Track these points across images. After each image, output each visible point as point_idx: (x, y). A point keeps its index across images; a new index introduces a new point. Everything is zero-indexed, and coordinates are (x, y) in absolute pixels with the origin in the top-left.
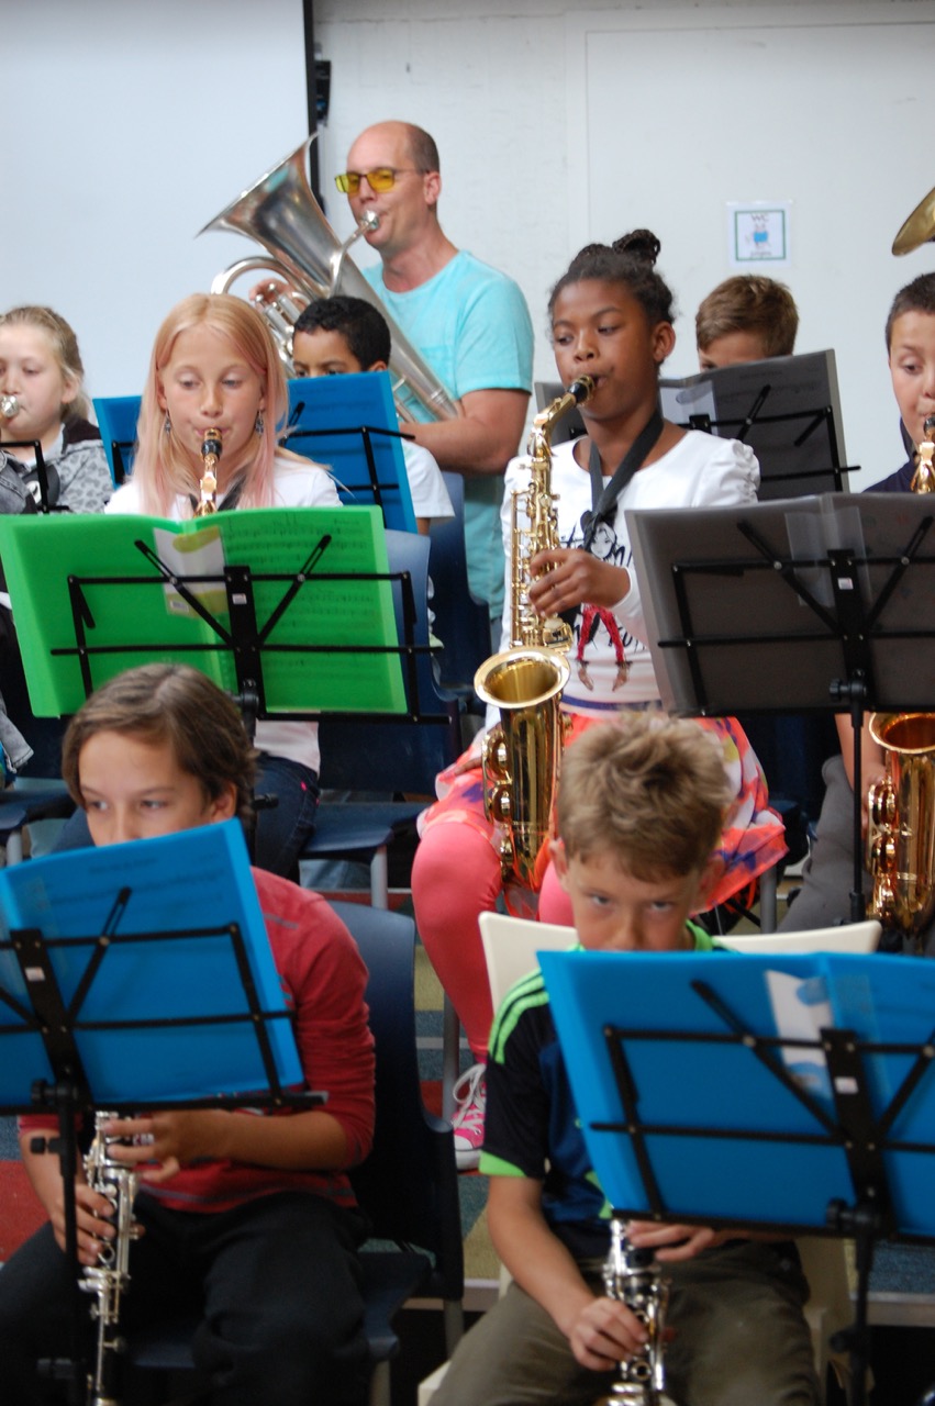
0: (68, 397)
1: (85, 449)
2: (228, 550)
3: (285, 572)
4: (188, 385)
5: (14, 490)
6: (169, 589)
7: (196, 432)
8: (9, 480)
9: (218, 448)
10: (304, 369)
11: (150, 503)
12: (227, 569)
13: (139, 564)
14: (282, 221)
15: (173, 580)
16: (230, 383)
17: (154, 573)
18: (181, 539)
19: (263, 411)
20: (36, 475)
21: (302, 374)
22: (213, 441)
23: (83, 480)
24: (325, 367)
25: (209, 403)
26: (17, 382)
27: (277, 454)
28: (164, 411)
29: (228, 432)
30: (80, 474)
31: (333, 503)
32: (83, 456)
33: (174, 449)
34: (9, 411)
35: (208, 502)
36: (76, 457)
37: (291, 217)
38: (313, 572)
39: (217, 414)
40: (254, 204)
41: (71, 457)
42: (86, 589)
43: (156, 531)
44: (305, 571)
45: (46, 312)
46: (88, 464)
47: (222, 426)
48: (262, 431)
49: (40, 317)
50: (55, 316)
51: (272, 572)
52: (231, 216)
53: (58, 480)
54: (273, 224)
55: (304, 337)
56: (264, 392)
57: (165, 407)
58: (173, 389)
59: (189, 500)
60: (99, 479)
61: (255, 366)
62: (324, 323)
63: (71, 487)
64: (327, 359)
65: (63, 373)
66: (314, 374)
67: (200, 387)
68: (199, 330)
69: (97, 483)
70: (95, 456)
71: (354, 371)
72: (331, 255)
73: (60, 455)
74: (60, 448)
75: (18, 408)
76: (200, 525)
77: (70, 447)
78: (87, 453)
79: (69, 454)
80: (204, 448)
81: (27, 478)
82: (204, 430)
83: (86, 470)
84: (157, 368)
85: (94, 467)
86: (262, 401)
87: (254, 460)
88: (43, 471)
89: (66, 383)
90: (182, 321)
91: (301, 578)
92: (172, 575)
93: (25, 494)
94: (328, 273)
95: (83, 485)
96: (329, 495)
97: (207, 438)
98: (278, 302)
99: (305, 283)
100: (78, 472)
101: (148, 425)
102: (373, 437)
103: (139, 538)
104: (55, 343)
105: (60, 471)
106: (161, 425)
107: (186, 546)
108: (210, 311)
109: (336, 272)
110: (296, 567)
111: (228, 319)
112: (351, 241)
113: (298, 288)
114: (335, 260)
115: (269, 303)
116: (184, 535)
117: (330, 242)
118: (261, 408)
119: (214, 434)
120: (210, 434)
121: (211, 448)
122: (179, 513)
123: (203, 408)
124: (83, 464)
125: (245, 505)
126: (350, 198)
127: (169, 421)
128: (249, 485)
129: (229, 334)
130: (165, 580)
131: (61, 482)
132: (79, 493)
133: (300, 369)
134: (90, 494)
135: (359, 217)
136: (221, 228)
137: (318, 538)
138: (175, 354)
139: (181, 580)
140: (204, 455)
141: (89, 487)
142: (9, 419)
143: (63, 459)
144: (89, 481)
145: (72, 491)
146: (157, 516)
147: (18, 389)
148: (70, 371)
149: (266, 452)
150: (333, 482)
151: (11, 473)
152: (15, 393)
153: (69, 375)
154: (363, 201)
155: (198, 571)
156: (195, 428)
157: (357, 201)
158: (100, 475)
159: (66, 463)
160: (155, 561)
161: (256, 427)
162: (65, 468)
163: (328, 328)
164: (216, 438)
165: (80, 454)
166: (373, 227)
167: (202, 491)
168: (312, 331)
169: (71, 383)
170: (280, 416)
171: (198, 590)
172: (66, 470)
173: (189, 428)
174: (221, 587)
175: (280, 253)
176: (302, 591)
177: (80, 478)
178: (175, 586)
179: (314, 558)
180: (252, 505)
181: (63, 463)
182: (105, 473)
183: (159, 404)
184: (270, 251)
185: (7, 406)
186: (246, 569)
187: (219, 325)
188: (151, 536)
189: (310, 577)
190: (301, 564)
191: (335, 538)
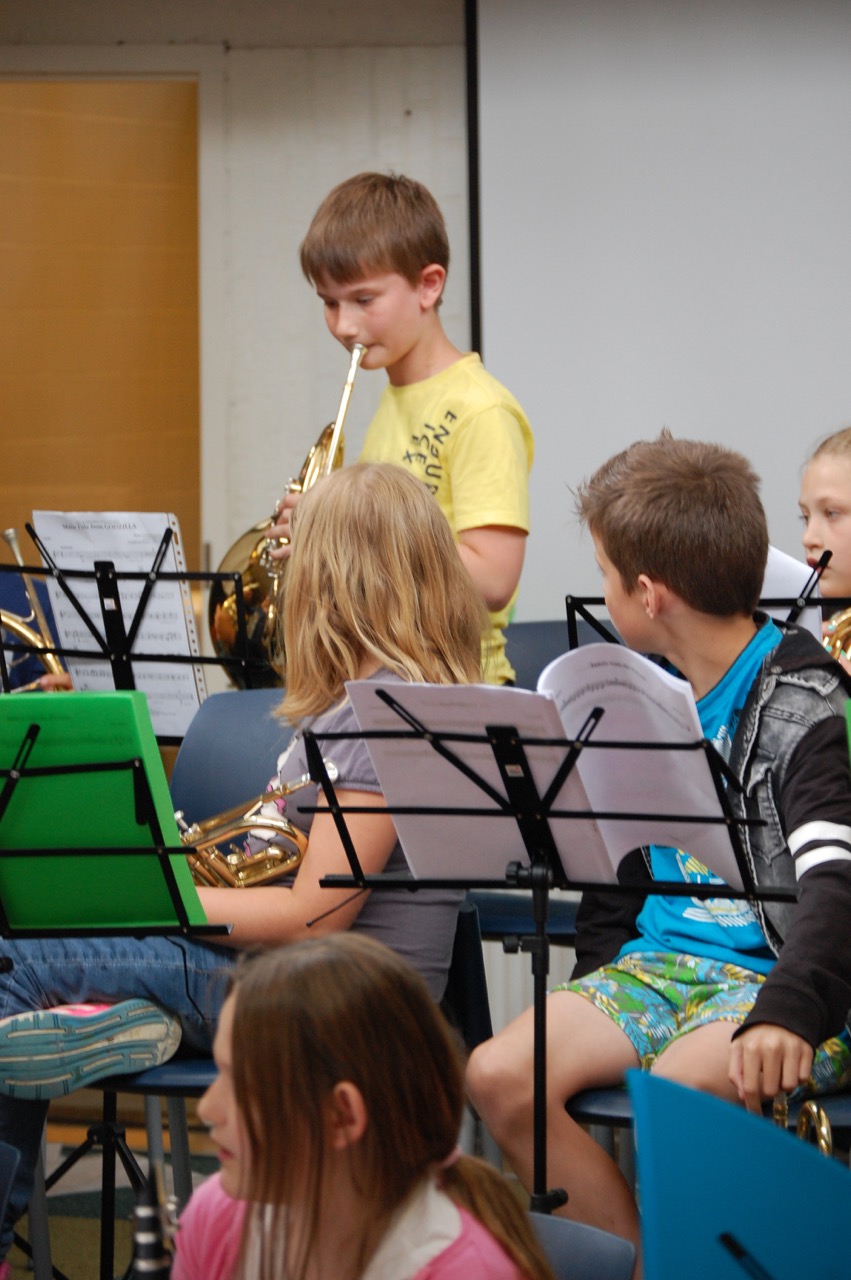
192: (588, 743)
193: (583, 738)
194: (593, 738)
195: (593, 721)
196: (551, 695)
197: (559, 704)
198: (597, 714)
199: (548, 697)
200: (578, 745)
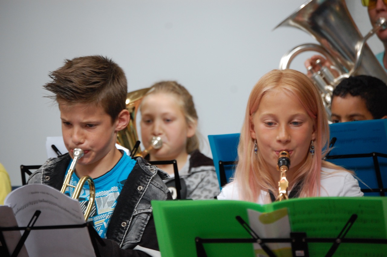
0: (191, 133)
1: (203, 171)
2: (293, 223)
3: (328, 237)
4: (270, 124)
5: (161, 188)
6: (257, 246)
7: (275, 153)
8: (157, 183)
9: (287, 162)
10: (337, 119)
11: (246, 194)
12: (292, 234)
13: (239, 231)
14: (326, 21)
15: (259, 241)
16: (296, 123)
17: (247, 236)
18: (264, 216)
19: (314, 140)
20: (174, 183)
21: (337, 122)
22: (285, 158)
23: (202, 189)
24: (351, 117)
25: (282, 135)
26: (160, 128)
27: (323, 165)
28: (253, 140)
29: (293, 152)
30: (200, 186)
31: (357, 194)
32: (202, 175)
33: (259, 163)
34: (156, 145)
35: (283, 194)
36: (198, 175)
37: (332, 19)
38: (346, 237)
39: (287, 142)
40: (311, 11)
41: (194, 175)
42: (206, 246)
43: (249, 210)
44: (341, 237)
45: (174, 85)
46: (205, 180)
47: (290, 149)
48: (314, 152)
49: (171, 88)
50: (180, 87)
51: (319, 237)
52: (296, 17)
53: (186, 187)
54: (321, 23)
55: (339, 99)
56: (315, 129)
57: (254, 137)
58: (260, 126)
59: (269, 194)
60: (211, 189)
61: (310, 113)
62: (352, 91)
63: (195, 193)
64: (353, 112)
65: (187, 120)
66: (344, 121)
67: (276, 125)
68: (277, 91)
69: (210, 191)
70: (209, 176)
71: (370, 119)
72: (356, 43)
73: (187, 174)
74: (187, 169)
75: (161, 143)
76: (275, 207)
77: (193, 170)
78: (204, 173)
79: (193, 173)
80: (279, 163)
81: (169, 184)
82: (280, 151)
83: (204, 183)
84: (250, 114)
85: (208, 182)
86: (314, 135)
87: (309, 171)
88: (178, 182)
89: (188, 125)
90: (266, 86)
91: (338, 240)
92: (258, 238)
93: (167, 192)
94: (353, 54)
95: (202, 192)
96: (354, 188)
97: (281, 156)
98: (322, 71)
99: (339, 60)
100: (199, 184)
101: (244, 147)
102: (380, 159)
103: (238, 214)
104: (181, 102)
105: (187, 182)
106: (252, 149)
107: (267, 220)
108: (284, 79)
109: (359, 54)
110: (335, 233)
111: (294, 84)
112: (369, 35)
113: (334, 63)
114: (359, 47)
115: (316, 72)
116: (265, 213)
117: (356, 35)
118: (313, 138)
119: (285, 154)
120: (283, 154)
121: (283, 162)
122: (263, 200)
123: (278, 138)
124: (202, 180)
125: (304, 196)
126: (369, 10)
127: (256, 146)
128: (305, 185)
129: (294, 92)
130: (254, 240)
131: (188, 189)
132: (200, 196)
133: (335, 118)
134: (206, 197)
135: (374, 22)
136: (289, 25)
137: (348, 217)
138: (262, 106)
139: (264, 242)
140: (280, 167)
141: (205, 193)
142: (157, 150)
143: (189, 176)
144: (205, 190)
145: (195, 195)
146: (249, 201)
147: (161, 132)
148: (191, 119)
149: (316, 165)
150: (356, 181)
151: (159, 179)
152: (160, 134)
153: (190, 121)
154: (378, 12)
155: (274, 236)
156: (273, 150)
157: (374, 12)
158: (212, 186)
159: (192, 179)
160: (248, 229)
161: (310, 150)
162: (191, 181)
163: (354, 94)
164: (286, 156)
165: (200, 174)
166: (384, 28)
167: (280, 189)
168: (344, 96)
169: (192, 126)
170: (324, 143)
171: (274, 247)
172: (192, 182)
173: (270, 149)
174: (288, 246)
175: (324, 41)
176: (339, 249)
177: (201, 188)
178: (261, 244)
179: (346, 229)
180: (307, 196)
181: (190, 179)
182: (215, 185)
183: (251, 135)
184: (318, 39)
185: (155, 142)
186: (304, 235)
187: (288, 87)
188: (246, 213)
189: (345, 240)
190: (338, 232)
191: (360, 216)
192: (33, 228)
193: (30, 225)
194: (36, 225)
195: (35, 217)
196: (11, 205)
197: (15, 210)
198: (38, 213)
199: (9, 206)
200: (28, 228)
